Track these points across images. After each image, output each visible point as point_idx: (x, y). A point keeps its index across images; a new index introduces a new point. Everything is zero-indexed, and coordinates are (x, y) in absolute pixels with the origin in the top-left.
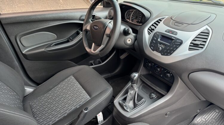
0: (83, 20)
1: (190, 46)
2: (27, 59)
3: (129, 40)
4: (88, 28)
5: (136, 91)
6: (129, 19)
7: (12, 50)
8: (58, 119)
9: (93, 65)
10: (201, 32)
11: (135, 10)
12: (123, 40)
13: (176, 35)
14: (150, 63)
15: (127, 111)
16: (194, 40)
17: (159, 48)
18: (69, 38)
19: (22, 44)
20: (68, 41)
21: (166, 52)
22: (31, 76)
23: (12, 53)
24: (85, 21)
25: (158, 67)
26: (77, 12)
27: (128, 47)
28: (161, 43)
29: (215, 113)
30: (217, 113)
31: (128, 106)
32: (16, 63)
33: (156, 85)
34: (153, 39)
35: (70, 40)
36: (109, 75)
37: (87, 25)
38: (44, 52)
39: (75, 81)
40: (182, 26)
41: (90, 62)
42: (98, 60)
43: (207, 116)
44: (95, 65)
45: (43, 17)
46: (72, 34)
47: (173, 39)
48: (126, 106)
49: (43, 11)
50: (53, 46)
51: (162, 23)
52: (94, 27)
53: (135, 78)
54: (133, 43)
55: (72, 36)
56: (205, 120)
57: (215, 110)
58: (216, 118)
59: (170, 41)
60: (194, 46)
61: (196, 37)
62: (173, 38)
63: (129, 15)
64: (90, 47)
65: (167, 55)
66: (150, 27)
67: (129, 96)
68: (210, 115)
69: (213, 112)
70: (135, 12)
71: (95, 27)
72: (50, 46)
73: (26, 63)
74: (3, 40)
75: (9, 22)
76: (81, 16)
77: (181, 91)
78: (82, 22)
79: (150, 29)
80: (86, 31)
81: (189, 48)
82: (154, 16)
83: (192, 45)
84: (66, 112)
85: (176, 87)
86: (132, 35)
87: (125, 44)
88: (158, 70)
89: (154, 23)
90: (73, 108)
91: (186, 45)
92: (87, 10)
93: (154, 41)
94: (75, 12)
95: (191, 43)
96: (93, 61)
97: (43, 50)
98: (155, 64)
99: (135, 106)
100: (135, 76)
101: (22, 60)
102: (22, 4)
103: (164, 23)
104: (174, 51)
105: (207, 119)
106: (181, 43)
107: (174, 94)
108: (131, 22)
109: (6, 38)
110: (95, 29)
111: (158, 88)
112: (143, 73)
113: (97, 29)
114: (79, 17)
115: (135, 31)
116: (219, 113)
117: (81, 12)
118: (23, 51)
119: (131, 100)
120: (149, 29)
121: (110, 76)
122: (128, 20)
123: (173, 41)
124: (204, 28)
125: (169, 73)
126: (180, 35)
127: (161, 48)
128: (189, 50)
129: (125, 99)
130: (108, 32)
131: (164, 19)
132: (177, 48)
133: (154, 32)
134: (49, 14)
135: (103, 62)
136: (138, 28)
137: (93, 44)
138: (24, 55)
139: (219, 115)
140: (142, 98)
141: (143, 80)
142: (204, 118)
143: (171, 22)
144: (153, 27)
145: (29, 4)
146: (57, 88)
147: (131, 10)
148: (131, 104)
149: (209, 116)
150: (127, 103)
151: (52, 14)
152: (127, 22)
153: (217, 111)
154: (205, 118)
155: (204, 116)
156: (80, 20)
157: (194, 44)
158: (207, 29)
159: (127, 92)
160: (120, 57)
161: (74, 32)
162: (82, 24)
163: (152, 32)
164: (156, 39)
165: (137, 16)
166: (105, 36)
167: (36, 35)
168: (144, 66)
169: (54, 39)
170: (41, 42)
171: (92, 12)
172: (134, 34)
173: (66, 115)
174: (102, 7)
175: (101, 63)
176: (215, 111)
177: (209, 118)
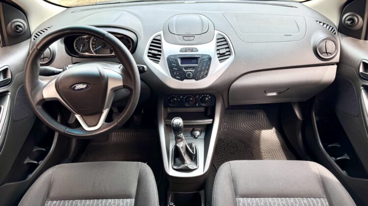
1: (218, 57)
6: (88, 51)
10: (217, 39)
13: (197, 51)
14: (175, 98)
16: (218, 50)
21: (200, 75)
28: (186, 68)
34: (171, 67)
40: (195, 39)
51: (163, 43)
59: (194, 61)
60: (222, 56)
61: (217, 46)
62: (196, 56)
65: (203, 78)
66: (149, 53)
81: (219, 60)
89: (150, 46)
93: (174, 69)
95: (217, 54)
103: (167, 42)
104: (208, 70)
108: (95, 54)
113: (86, 87)
120: (149, 56)
122: (87, 54)
123: (199, 59)
124: (216, 33)
125: (206, 96)
128: (221, 62)
131: (162, 37)
132: (209, 66)
133: (164, 57)
143: (176, 37)
144: (154, 52)
147: (85, 37)
158: (219, 34)
163: (159, 58)
164: (175, 65)
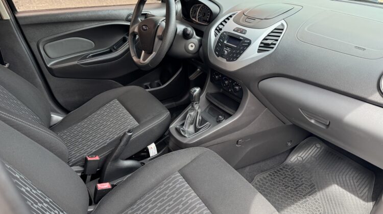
0: (129, 21)
1: (260, 47)
2: (54, 75)
3: (192, 45)
4: (136, 30)
5: (198, 112)
6: (195, 17)
7: (32, 58)
8: (94, 150)
9: (148, 88)
10: (275, 29)
11: (202, 5)
12: (183, 45)
13: (244, 34)
14: (217, 75)
15: (185, 137)
16: (265, 39)
17: (224, 52)
18: (113, 47)
19: (47, 54)
20: (110, 52)
21: (231, 57)
22: (60, 100)
23: (32, 65)
24: (132, 21)
25: (226, 79)
26: (123, 9)
27: (190, 55)
28: (227, 46)
29: (316, 148)
30: (319, 149)
31: (186, 131)
32: (39, 80)
33: (224, 104)
34: (219, 42)
35: (113, 50)
36: (174, 104)
37: (135, 26)
38: (76, 65)
39: (120, 105)
40: (253, 23)
41: (145, 84)
42: (156, 82)
43: (305, 153)
44: (151, 88)
45: (75, 15)
46: (117, 41)
47: (241, 40)
48: (183, 131)
49: (75, 8)
50: (90, 57)
51: (231, 19)
52: (142, 28)
53: (195, 93)
54: (196, 51)
55: (116, 44)
56: (301, 159)
57: (315, 144)
58: (316, 156)
59: (238, 42)
60: (265, 46)
61: (268, 35)
62: (241, 38)
63: (195, 12)
64: (139, 57)
65: (233, 60)
66: (218, 27)
67: (189, 119)
68: (309, 152)
69: (313, 148)
70: (202, 7)
71: (144, 27)
72: (85, 57)
73: (52, 80)
74: (21, 47)
75: (29, 23)
76: (129, 15)
77: (253, 108)
78: (128, 24)
79: (218, 28)
80: (134, 35)
81: (258, 50)
82: (224, 11)
83: (262, 45)
84: (107, 142)
85: (245, 103)
86: (196, 39)
87: (186, 51)
88: (225, 84)
89: (223, 21)
90: (115, 137)
91: (255, 45)
92: (134, 7)
93: (219, 44)
94: (120, 10)
95: (261, 43)
96: (149, 83)
97: (76, 63)
98: (223, 76)
99: (196, 130)
100: (195, 91)
101: (46, 76)
102: (44, 4)
103: (234, 20)
104: (241, 54)
105: (304, 158)
106: (249, 44)
107: (244, 112)
108: (197, 21)
109: (25, 45)
110: (144, 30)
111: (226, 107)
112: (210, 91)
113: (146, 30)
114: (125, 16)
115: (200, 33)
116: (321, 148)
117: (128, 9)
118: (48, 64)
119: (192, 124)
120: (216, 29)
121: (175, 106)
122: (194, 19)
123: (242, 42)
124: (279, 23)
125: (237, 85)
126: (250, 33)
127: (226, 52)
128: (258, 52)
129: (183, 125)
130: (159, 33)
131: (235, 15)
132: (244, 50)
133: (221, 32)
134: (83, 12)
135: (163, 84)
136: (204, 29)
137: (143, 52)
138: (49, 69)
139: (320, 151)
140: (207, 122)
141: (211, 100)
142: (300, 156)
143: (242, 18)
144: (221, 26)
145: (56, 4)
146: (95, 115)
147: (198, 5)
148: (191, 129)
149: (308, 154)
150: (185, 127)
151: (88, 12)
152: (192, 21)
153: (319, 146)
154: (302, 156)
155: (301, 154)
156: (127, 20)
157: (265, 44)
158: (282, 25)
159: (184, 118)
160: (190, 78)
161: (119, 38)
162: (128, 26)
163: (219, 32)
164: (222, 41)
165: (204, 13)
166: (157, 39)
167: (65, 41)
168: (211, 81)
169: (91, 48)
170: (73, 52)
171: (141, 7)
172: (198, 38)
173: (106, 144)
174: (160, 2)
175: (160, 86)
176: (316, 147)
177: (308, 155)
